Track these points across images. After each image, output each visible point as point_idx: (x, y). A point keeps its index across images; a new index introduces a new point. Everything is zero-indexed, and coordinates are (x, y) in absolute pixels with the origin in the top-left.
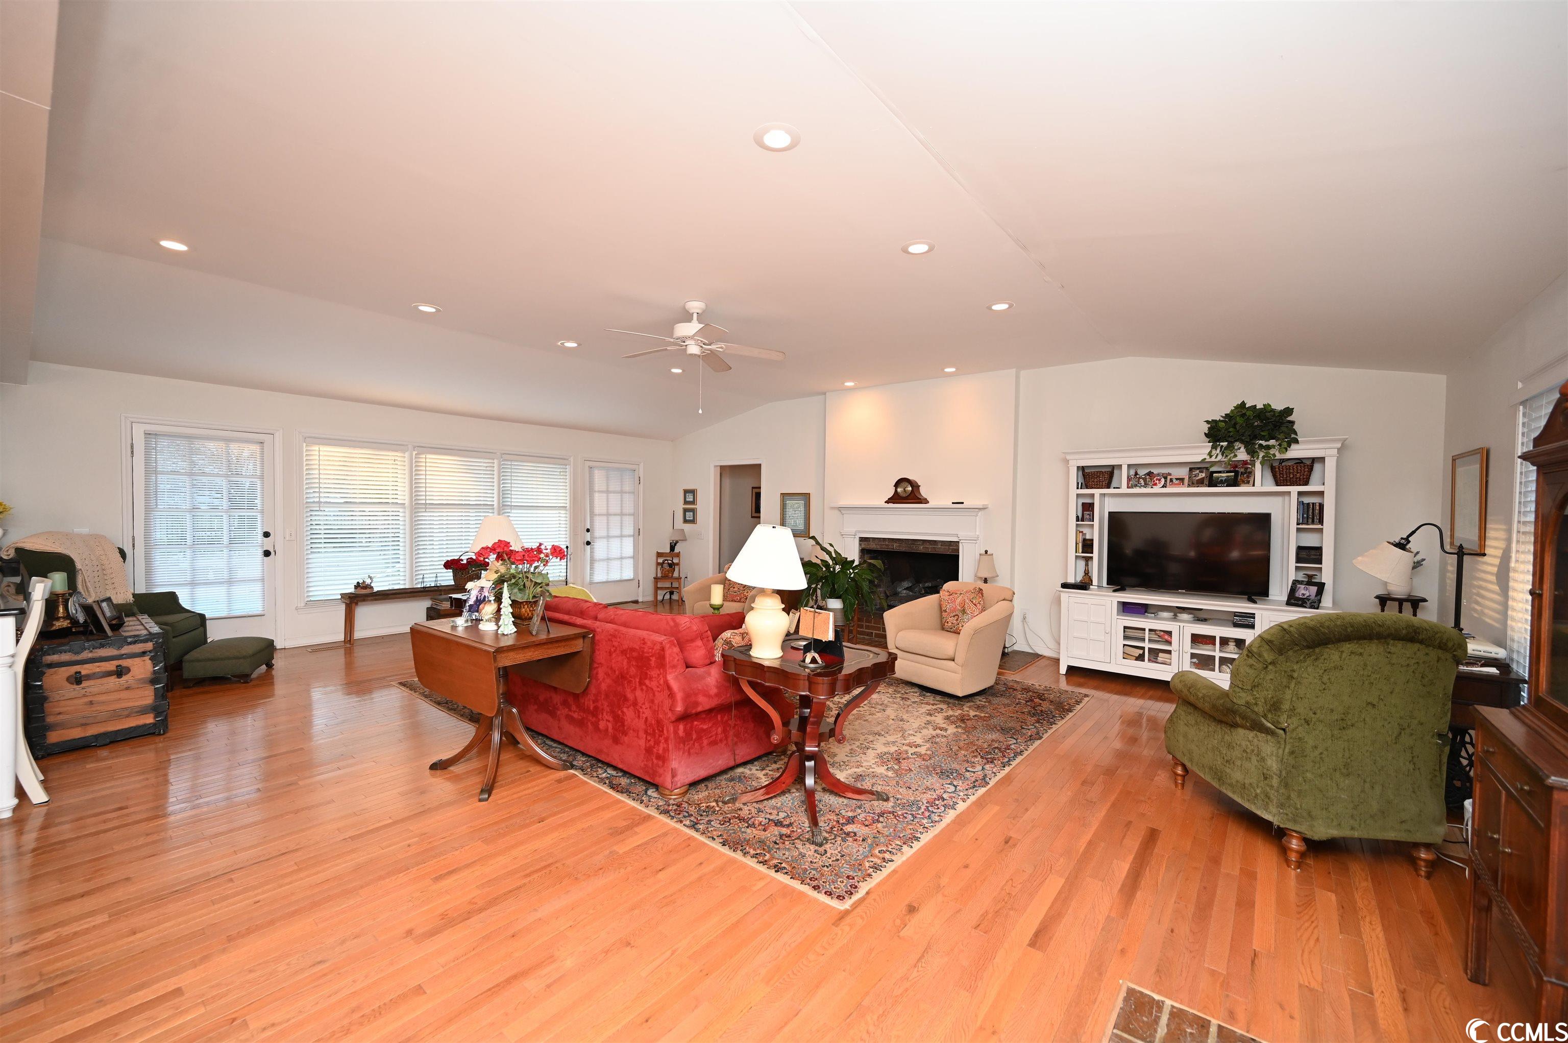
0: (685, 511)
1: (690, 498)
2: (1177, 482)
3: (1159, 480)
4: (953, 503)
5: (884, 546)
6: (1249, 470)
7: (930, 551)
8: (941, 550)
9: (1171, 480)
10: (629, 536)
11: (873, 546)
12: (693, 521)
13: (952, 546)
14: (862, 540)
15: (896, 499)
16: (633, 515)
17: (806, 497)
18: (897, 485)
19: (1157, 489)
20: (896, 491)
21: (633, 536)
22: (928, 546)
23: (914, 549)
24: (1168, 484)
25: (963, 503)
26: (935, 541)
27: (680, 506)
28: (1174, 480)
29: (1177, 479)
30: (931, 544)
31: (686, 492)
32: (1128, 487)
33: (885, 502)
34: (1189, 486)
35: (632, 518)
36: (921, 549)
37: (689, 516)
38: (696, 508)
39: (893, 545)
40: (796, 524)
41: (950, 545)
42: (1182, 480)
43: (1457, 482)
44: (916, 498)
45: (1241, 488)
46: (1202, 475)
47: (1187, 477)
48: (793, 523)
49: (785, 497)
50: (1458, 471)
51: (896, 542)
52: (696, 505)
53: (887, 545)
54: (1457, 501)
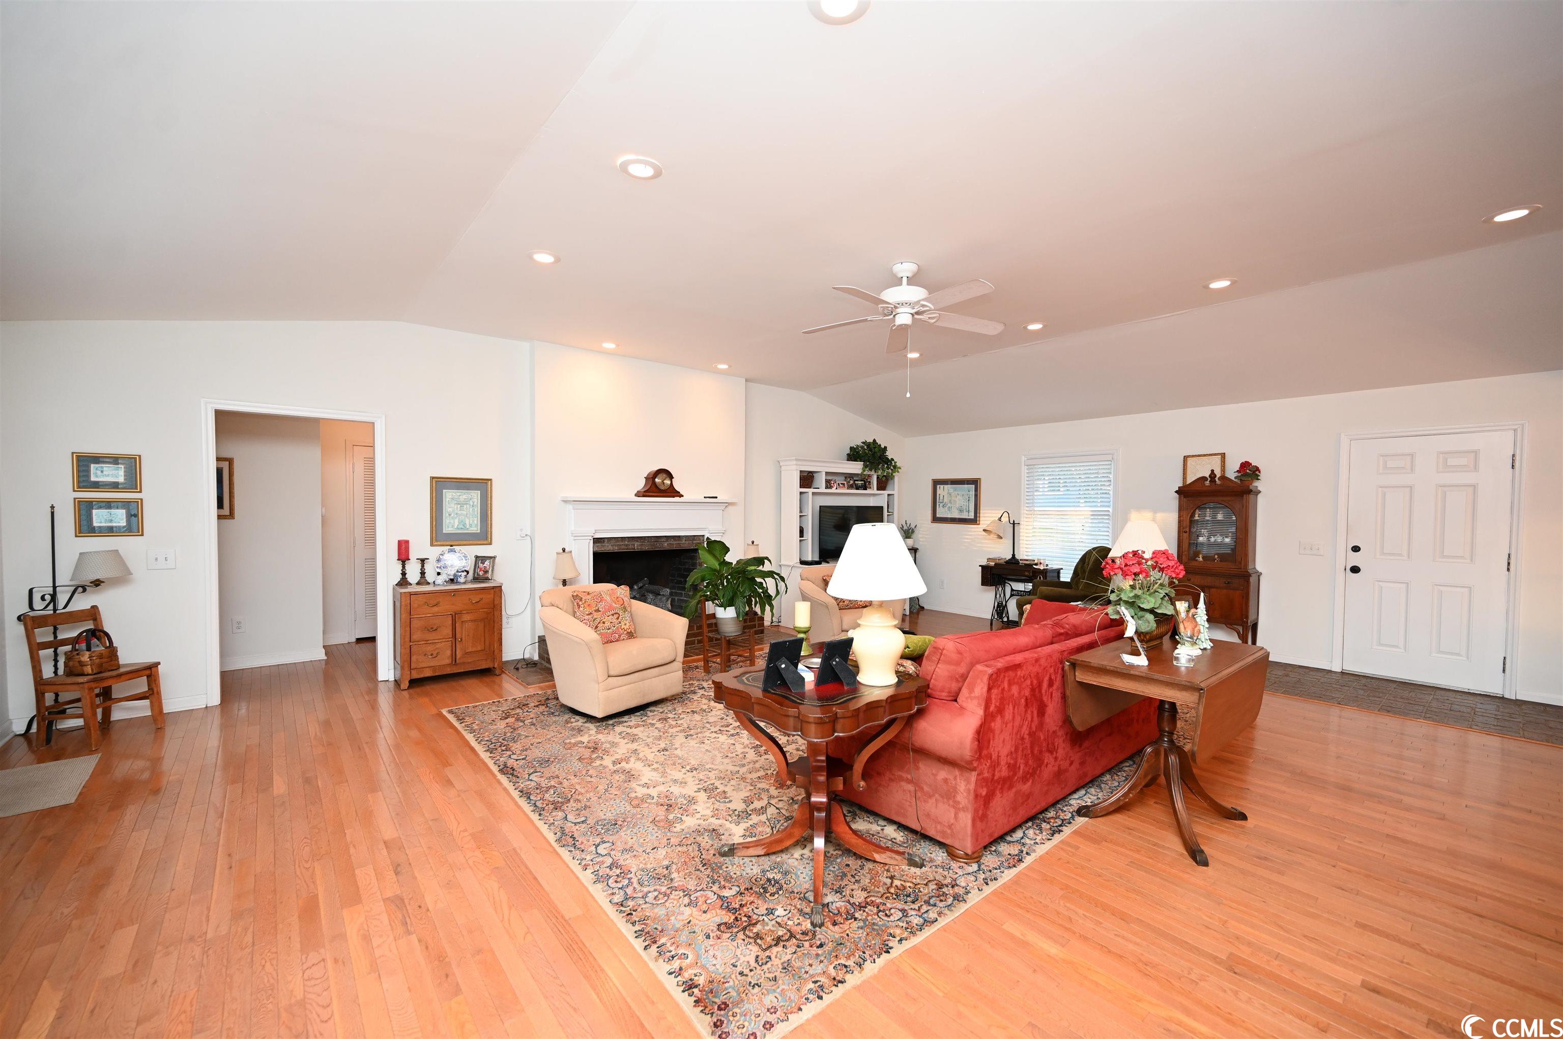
0: (84, 507)
1: (112, 474)
2: (842, 486)
3: (835, 484)
4: (705, 497)
5: (623, 547)
6: (869, 480)
8: (685, 545)
9: (839, 485)
11: (608, 548)
13: (695, 540)
14: (597, 541)
15: (651, 491)
17: (483, 485)
18: (654, 476)
19: (833, 490)
20: (654, 484)
22: (672, 541)
23: (658, 547)
24: (838, 487)
25: (716, 497)
26: (680, 537)
27: (62, 496)
29: (841, 484)
30: (675, 540)
31: (84, 461)
32: (825, 488)
33: (636, 495)
34: (848, 488)
36: (666, 546)
37: (109, 517)
38: (142, 500)
39: (634, 545)
40: (464, 525)
41: (694, 540)
42: (844, 484)
43: (939, 492)
44: (672, 492)
45: (868, 491)
46: (852, 482)
47: (845, 483)
48: (456, 523)
49: (439, 485)
50: (938, 486)
51: (637, 541)
52: (140, 492)
53: (626, 545)
54: (938, 501)
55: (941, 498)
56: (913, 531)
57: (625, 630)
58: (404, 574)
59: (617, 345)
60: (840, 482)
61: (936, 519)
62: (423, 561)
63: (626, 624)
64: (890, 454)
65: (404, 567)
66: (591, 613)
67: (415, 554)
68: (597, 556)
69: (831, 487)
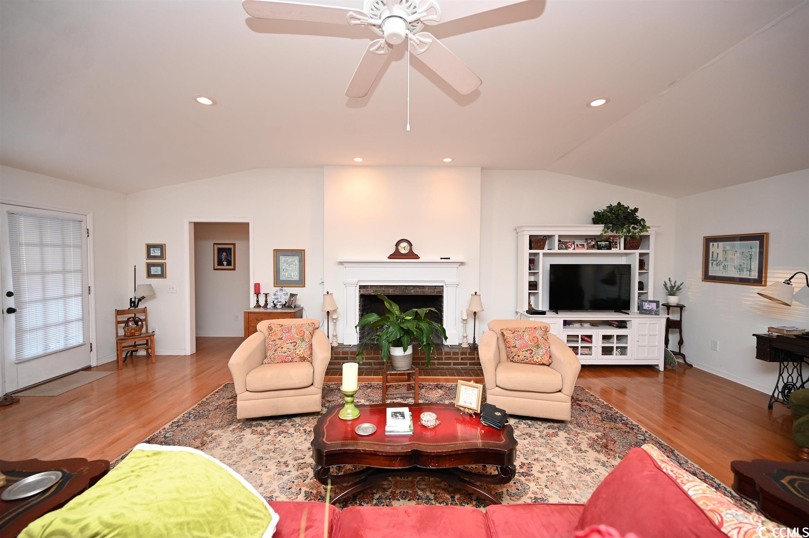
0: (149, 266)
1: (157, 252)
2: (581, 246)
3: (571, 245)
4: (441, 258)
5: (381, 292)
6: (615, 241)
7: (419, 293)
8: (428, 292)
9: (577, 245)
10: (76, 296)
11: (371, 292)
12: (162, 275)
13: (438, 289)
14: (361, 287)
15: (396, 255)
16: (81, 271)
17: (300, 253)
18: (397, 244)
19: (570, 251)
20: (397, 250)
21: (82, 295)
22: (418, 290)
23: (407, 293)
24: (576, 248)
25: (449, 258)
26: (424, 286)
27: (142, 262)
28: (579, 246)
29: (580, 245)
30: (420, 289)
31: (149, 247)
32: (559, 249)
33: (388, 258)
34: (587, 249)
35: (79, 275)
36: (413, 292)
37: (156, 270)
38: (165, 263)
39: (389, 291)
40: (291, 276)
41: (435, 289)
42: (583, 245)
43: (711, 249)
44: (411, 255)
45: (613, 250)
46: (593, 243)
47: (585, 244)
48: (287, 275)
49: (278, 253)
50: (711, 244)
51: (391, 288)
52: (165, 259)
53: (383, 291)
54: (710, 258)
55: (715, 255)
56: (678, 289)
57: (298, 355)
58: (258, 301)
59: (363, 159)
60: (579, 244)
61: (707, 277)
62: (266, 295)
63: (300, 351)
64: (639, 215)
65: (258, 298)
66: (275, 340)
67: (263, 291)
68: (363, 297)
69: (567, 248)
